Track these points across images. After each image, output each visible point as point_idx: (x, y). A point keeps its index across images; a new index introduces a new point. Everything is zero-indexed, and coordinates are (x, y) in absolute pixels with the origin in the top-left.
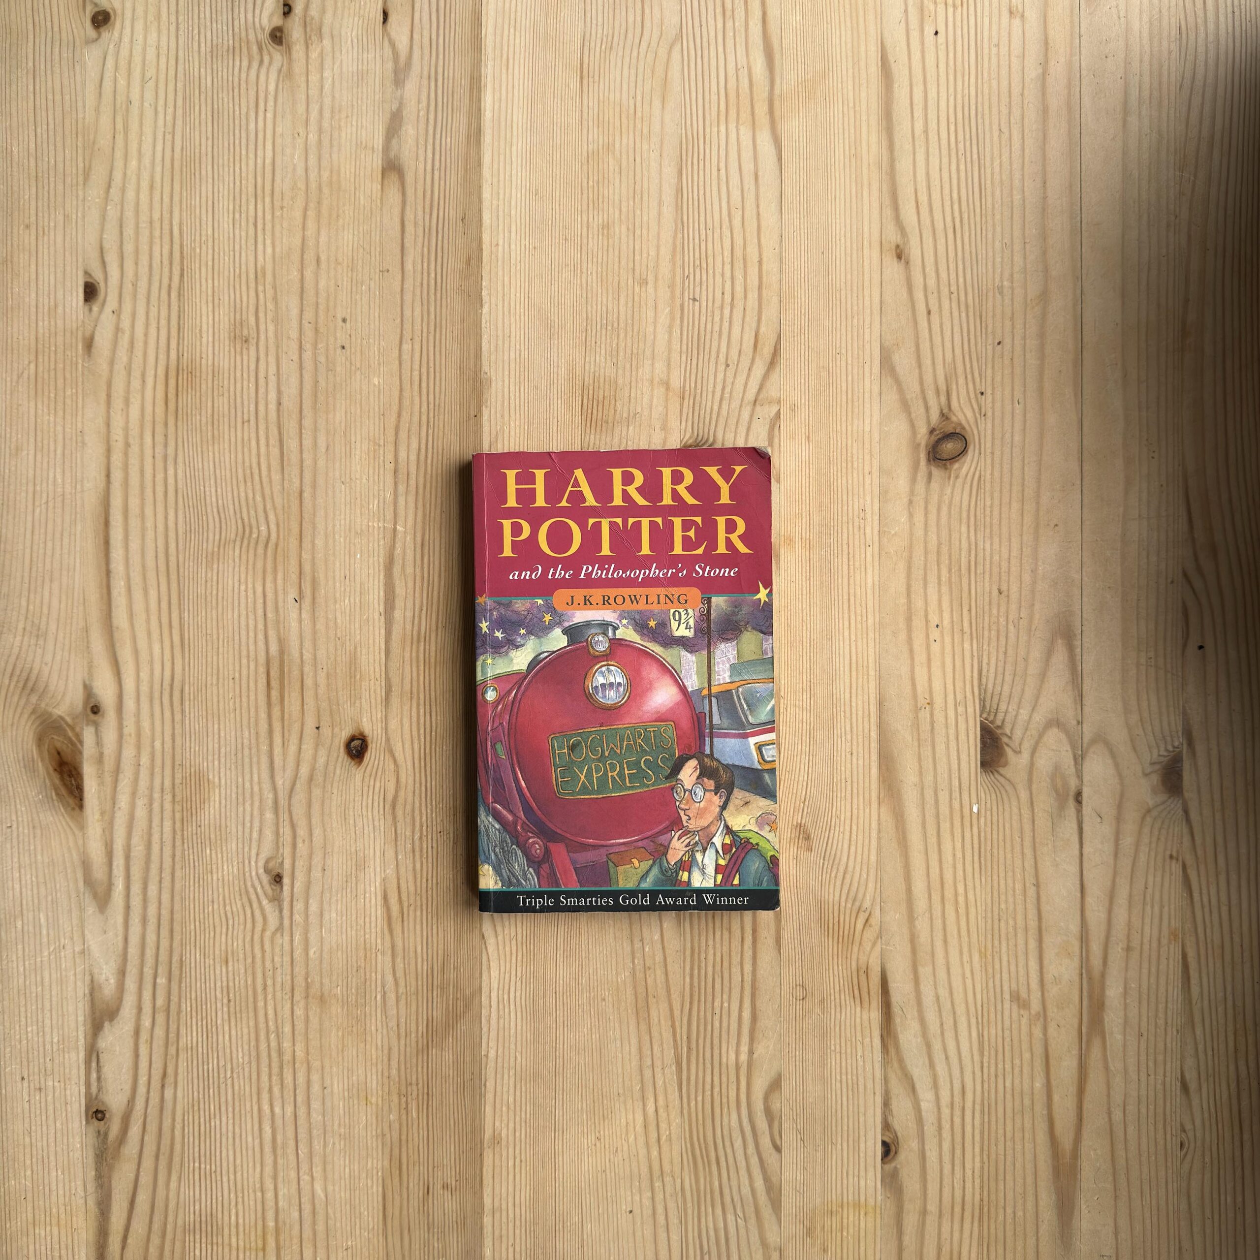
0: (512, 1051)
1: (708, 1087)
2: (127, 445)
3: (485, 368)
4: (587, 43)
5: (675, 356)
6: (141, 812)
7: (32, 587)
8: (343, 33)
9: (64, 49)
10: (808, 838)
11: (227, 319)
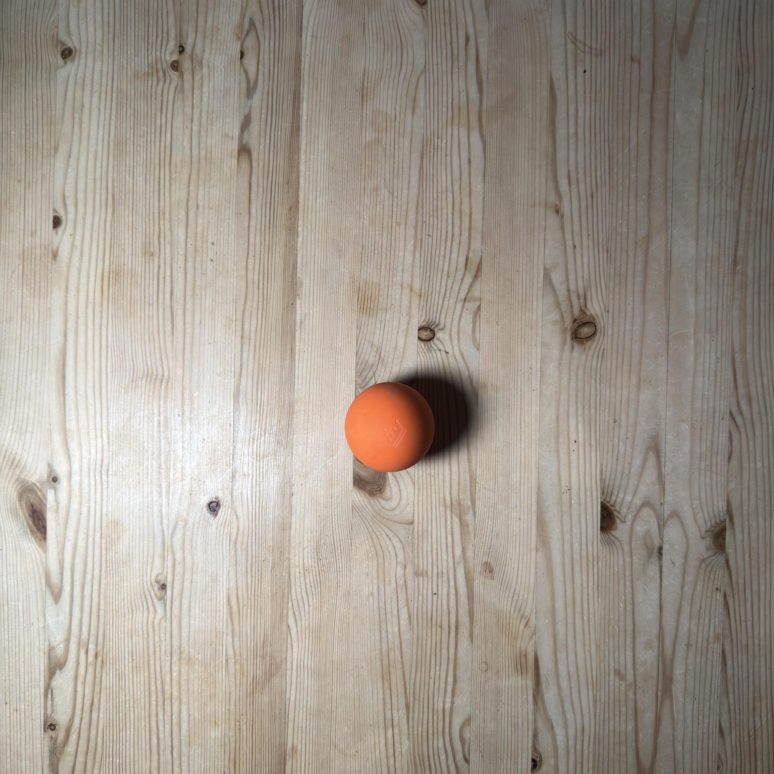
0: (305, 697)
1: (425, 722)
2: (77, 317)
3: (299, 275)
4: (366, 75)
5: (417, 270)
6: (81, 544)
7: (18, 404)
8: (216, 65)
9: (44, 71)
10: (491, 571)
11: (140, 241)
